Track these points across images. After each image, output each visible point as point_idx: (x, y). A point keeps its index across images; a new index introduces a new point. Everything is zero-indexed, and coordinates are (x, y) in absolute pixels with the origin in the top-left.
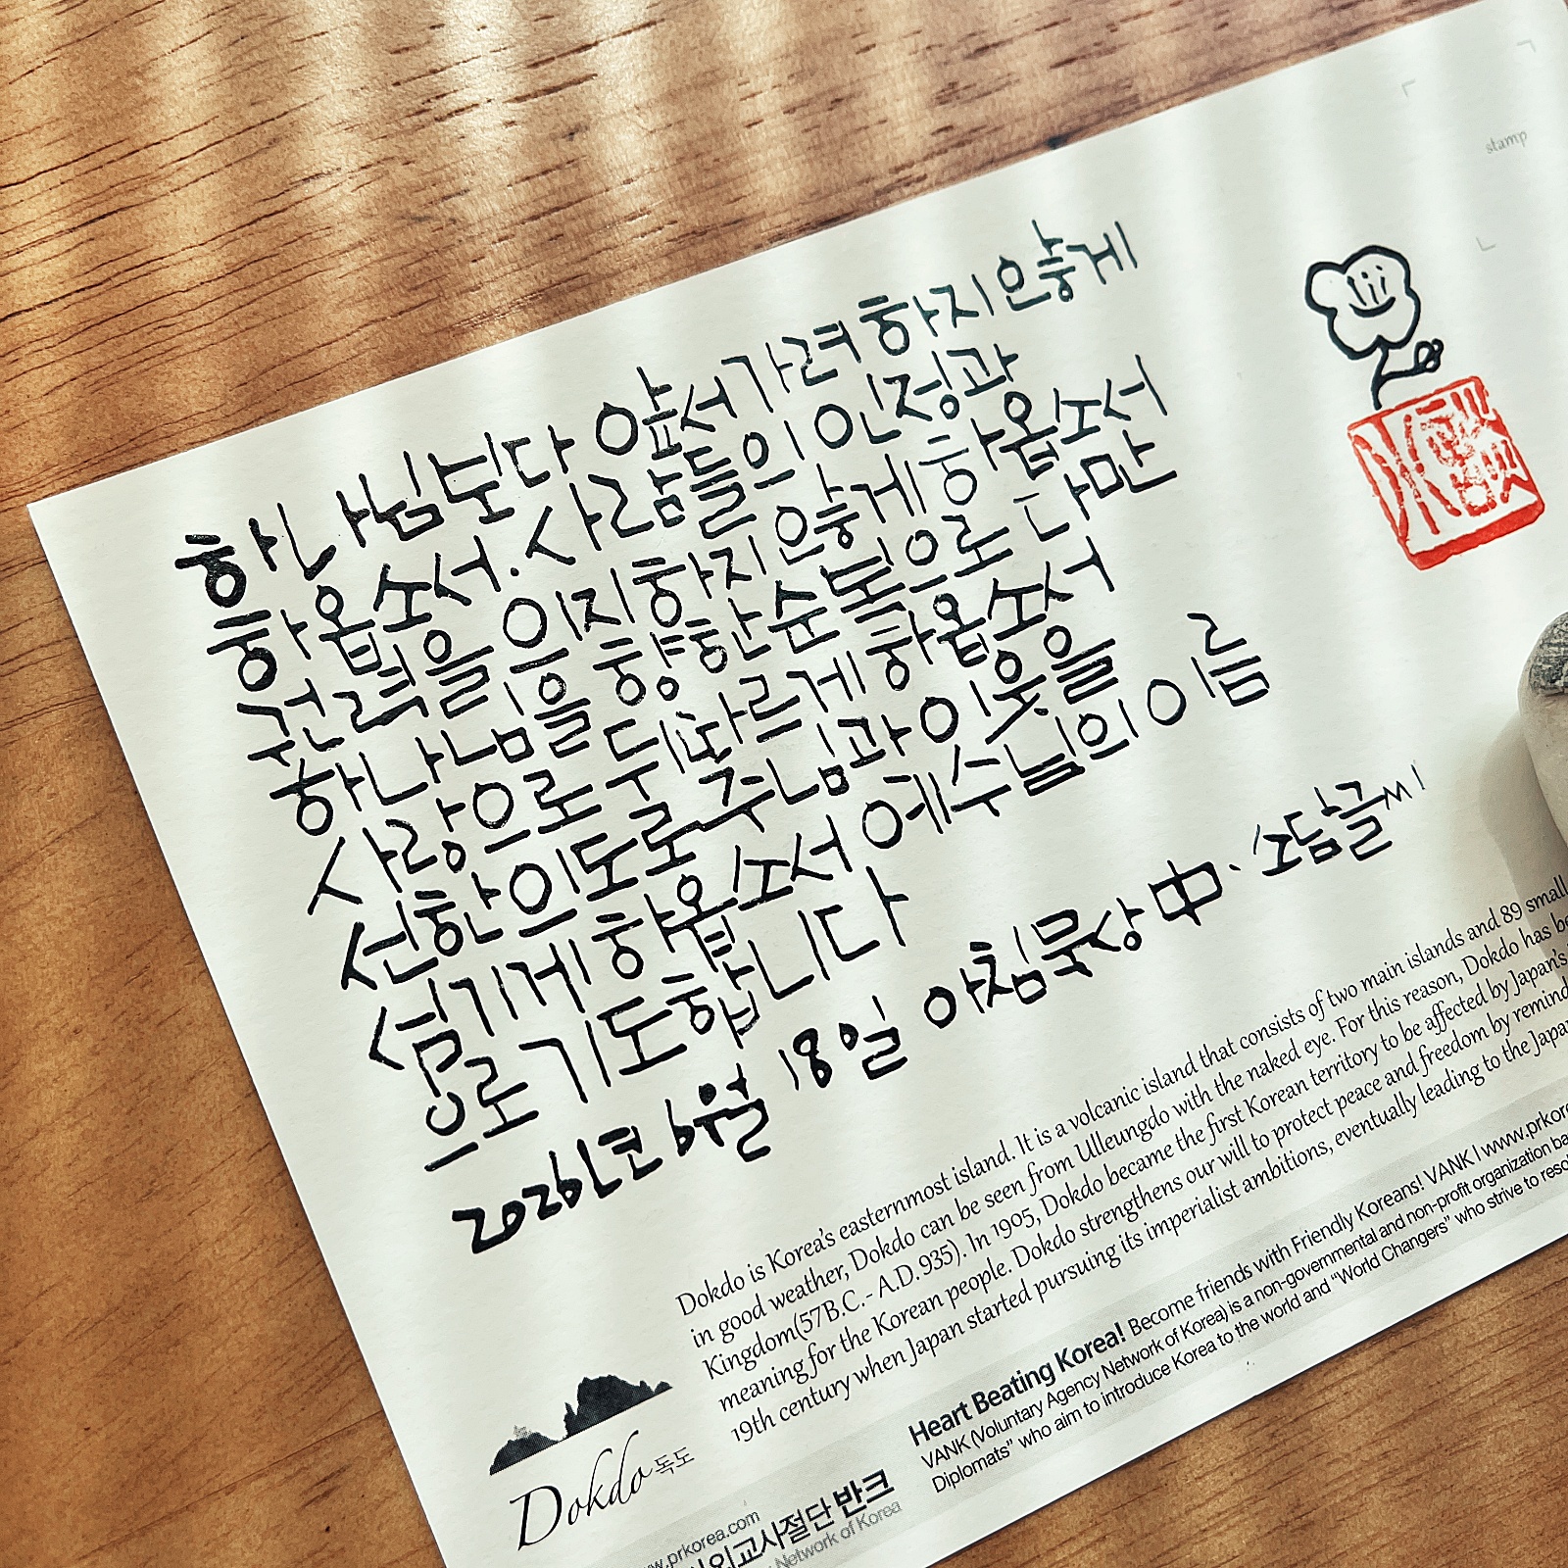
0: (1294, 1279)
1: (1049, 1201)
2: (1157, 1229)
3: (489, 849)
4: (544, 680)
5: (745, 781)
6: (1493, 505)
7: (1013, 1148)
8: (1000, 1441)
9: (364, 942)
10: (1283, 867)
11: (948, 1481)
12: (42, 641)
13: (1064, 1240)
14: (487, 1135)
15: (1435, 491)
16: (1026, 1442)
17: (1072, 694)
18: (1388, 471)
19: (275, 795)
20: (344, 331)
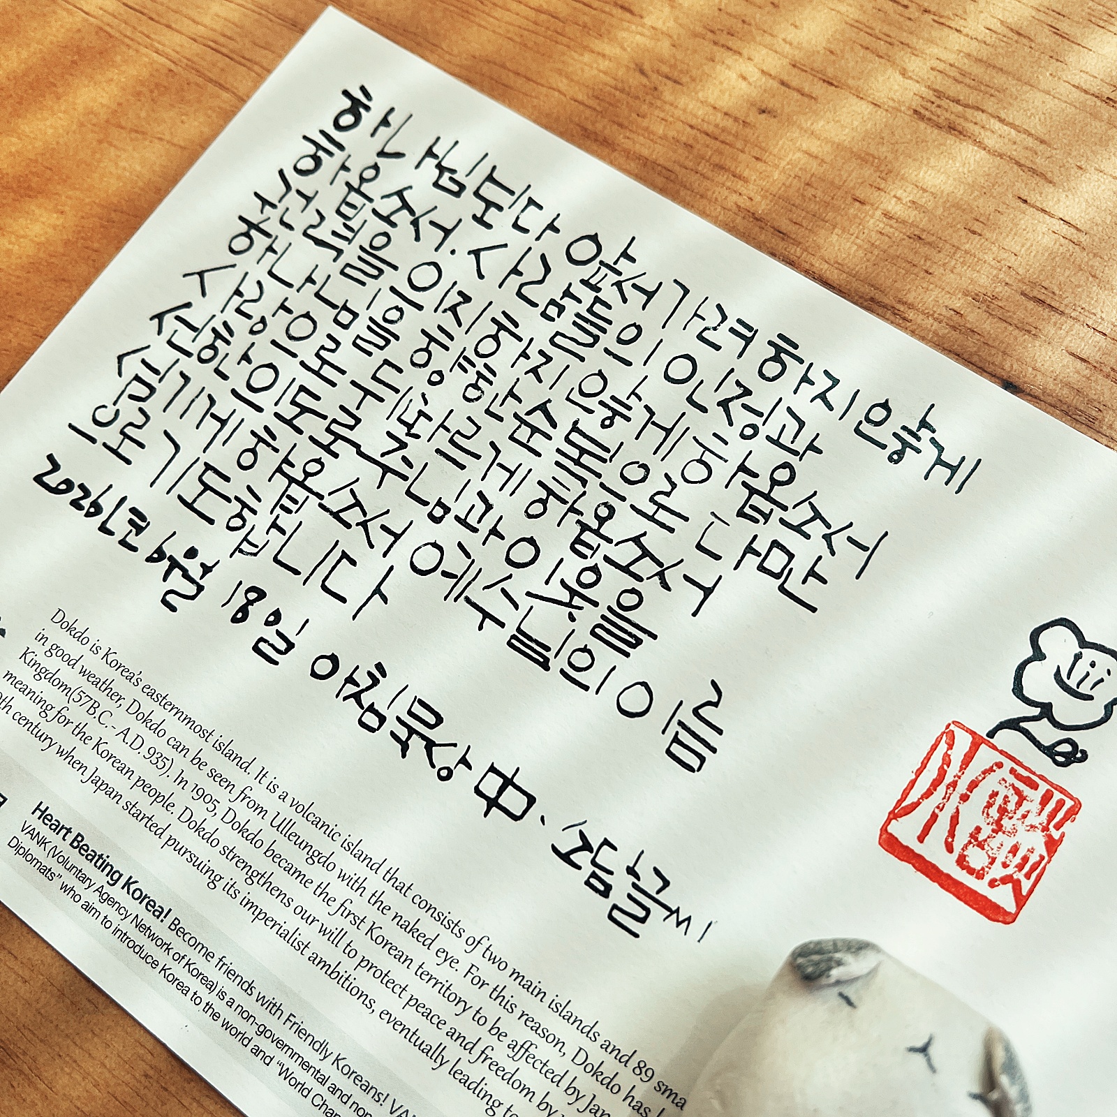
0: (263, 1031)
1: (231, 814)
2: (250, 904)
3: (274, 343)
4: (397, 308)
5: (404, 459)
6: (980, 875)
7: (254, 769)
8: (58, 869)
9: (182, 313)
10: (566, 857)
11: (18, 848)
13: (210, 840)
14: (105, 445)
15: (955, 820)
16: (64, 888)
17: (598, 631)
18: (942, 773)
19: (241, 218)
20: (543, 82)
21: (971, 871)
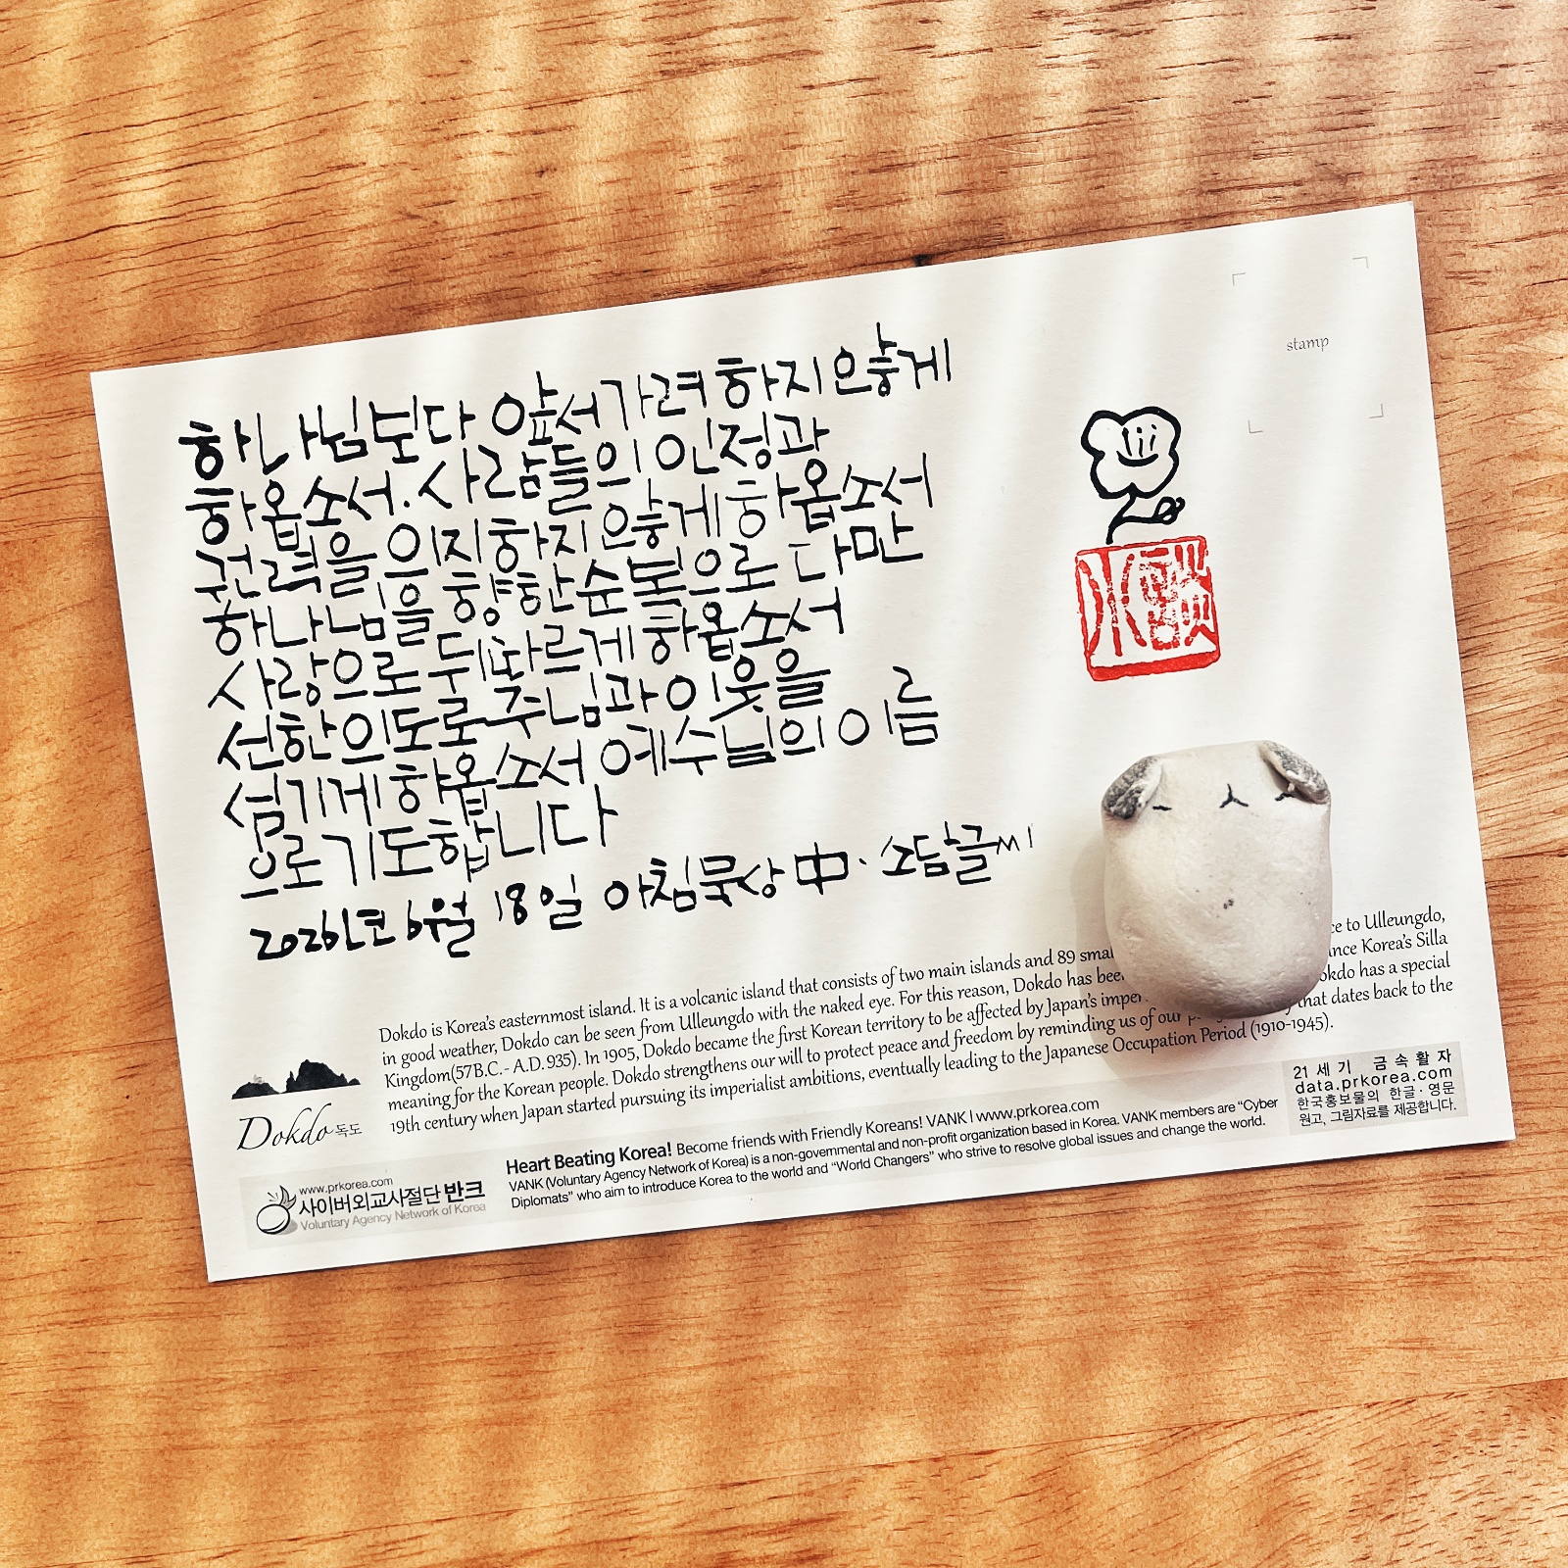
0: (804, 1156)
1: (649, 1048)
2: (719, 1090)
3: (338, 697)
4: (407, 587)
5: (527, 699)
6: (1175, 644)
7: (635, 1005)
8: (564, 1190)
9: (239, 736)
10: (899, 871)
11: (522, 1203)
12: (83, 471)
13: (650, 1076)
14: (286, 887)
15: (1131, 621)
16: (581, 1197)
17: (785, 702)
18: (1098, 596)
19: (206, 620)
20: (337, 292)
21: (1167, 646)
